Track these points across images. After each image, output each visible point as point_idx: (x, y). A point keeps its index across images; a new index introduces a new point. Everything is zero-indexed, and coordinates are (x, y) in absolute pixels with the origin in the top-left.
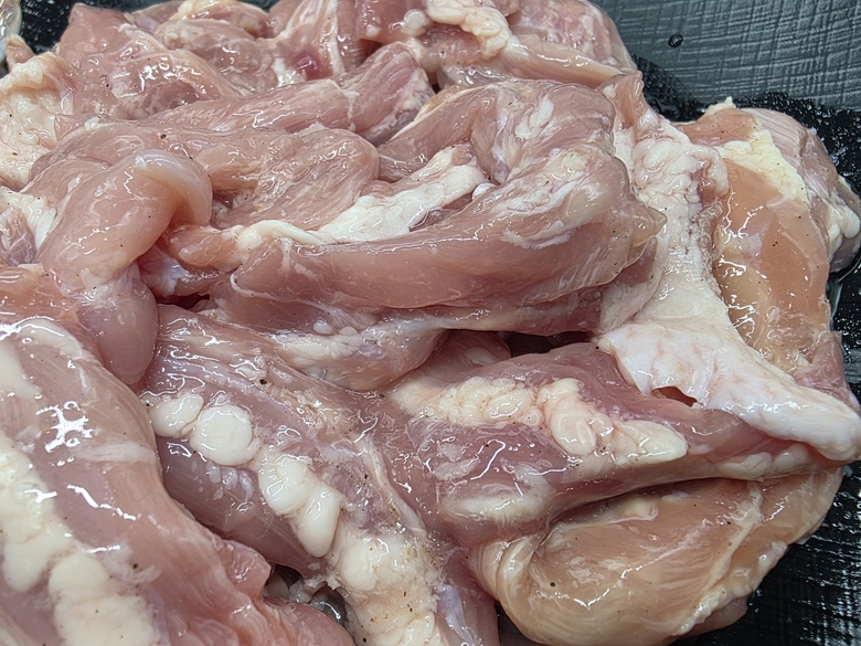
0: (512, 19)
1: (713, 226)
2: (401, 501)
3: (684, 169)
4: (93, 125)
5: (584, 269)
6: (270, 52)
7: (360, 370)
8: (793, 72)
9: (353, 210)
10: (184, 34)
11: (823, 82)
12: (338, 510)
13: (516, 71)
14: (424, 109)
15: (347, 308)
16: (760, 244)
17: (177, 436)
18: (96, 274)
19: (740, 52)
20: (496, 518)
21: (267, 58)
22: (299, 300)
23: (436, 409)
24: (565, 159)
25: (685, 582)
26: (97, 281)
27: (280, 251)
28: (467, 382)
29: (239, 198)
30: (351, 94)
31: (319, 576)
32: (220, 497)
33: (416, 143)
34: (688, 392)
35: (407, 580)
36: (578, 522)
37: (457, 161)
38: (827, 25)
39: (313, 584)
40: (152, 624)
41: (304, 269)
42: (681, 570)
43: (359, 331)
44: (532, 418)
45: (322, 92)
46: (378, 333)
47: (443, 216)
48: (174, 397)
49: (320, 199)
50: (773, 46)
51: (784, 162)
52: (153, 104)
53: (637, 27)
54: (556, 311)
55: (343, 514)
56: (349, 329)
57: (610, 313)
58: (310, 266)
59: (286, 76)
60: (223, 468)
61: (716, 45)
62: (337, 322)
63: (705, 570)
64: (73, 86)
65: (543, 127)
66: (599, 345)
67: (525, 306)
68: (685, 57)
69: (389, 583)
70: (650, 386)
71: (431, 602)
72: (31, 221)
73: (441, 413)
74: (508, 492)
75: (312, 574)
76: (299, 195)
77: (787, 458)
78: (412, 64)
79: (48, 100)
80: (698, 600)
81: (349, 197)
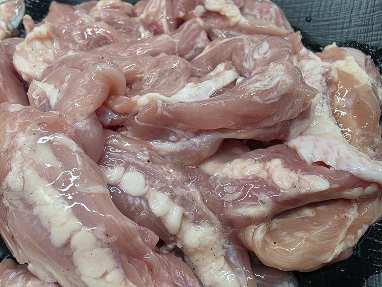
0: (241, 9)
1: (332, 95)
2: (209, 210)
3: (320, 72)
4: (71, 53)
5: (285, 112)
6: (137, 23)
7: (188, 156)
8: (359, 32)
9: (185, 89)
10: (102, 15)
11: (372, 36)
12: (182, 215)
13: (245, 32)
14: (207, 47)
15: (184, 130)
16: (352, 103)
17: (114, 184)
18: (82, 115)
19: (336, 24)
20: (252, 216)
21: (136, 25)
22: (163, 127)
23: (221, 172)
24: (277, 67)
25: (329, 241)
26: (82, 118)
27: (157, 106)
28: (234, 161)
29: (135, 84)
30: (176, 41)
31: (173, 243)
32: (133, 209)
33: (206, 61)
34: (328, 163)
35: (212, 243)
36: (282, 218)
37: (227, 69)
38: (373, 12)
39: (171, 246)
40: (114, 260)
41: (167, 113)
42: (327, 236)
43: (188, 140)
44: (263, 175)
45: (165, 40)
46: (196, 140)
47: (224, 91)
48: (112, 168)
49: (170, 84)
50: (350, 22)
51: (360, 69)
52: (91, 45)
53: (292, 13)
54: (272, 131)
55: (184, 217)
56: (185, 139)
57: (293, 131)
58: (169, 112)
59: (145, 34)
60: (134, 197)
61: (326, 21)
62: (179, 136)
63: (337, 236)
64: (59, 37)
65: (265, 54)
66: (288, 145)
67: (259, 128)
68: (313, 26)
69: (205, 244)
70: (312, 161)
71: (223, 252)
72: (48, 94)
73: (224, 174)
74: (256, 205)
75: (170, 242)
76: (161, 83)
77: (370, 189)
78: (200, 28)
79: (48, 43)
80: (334, 248)
81: (182, 83)
